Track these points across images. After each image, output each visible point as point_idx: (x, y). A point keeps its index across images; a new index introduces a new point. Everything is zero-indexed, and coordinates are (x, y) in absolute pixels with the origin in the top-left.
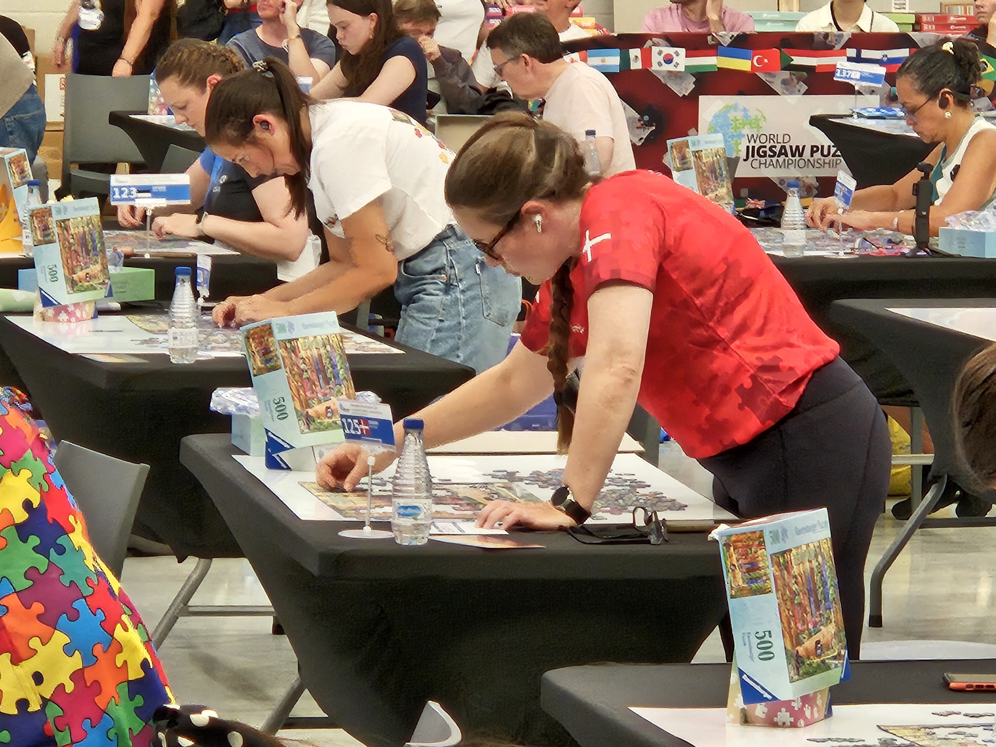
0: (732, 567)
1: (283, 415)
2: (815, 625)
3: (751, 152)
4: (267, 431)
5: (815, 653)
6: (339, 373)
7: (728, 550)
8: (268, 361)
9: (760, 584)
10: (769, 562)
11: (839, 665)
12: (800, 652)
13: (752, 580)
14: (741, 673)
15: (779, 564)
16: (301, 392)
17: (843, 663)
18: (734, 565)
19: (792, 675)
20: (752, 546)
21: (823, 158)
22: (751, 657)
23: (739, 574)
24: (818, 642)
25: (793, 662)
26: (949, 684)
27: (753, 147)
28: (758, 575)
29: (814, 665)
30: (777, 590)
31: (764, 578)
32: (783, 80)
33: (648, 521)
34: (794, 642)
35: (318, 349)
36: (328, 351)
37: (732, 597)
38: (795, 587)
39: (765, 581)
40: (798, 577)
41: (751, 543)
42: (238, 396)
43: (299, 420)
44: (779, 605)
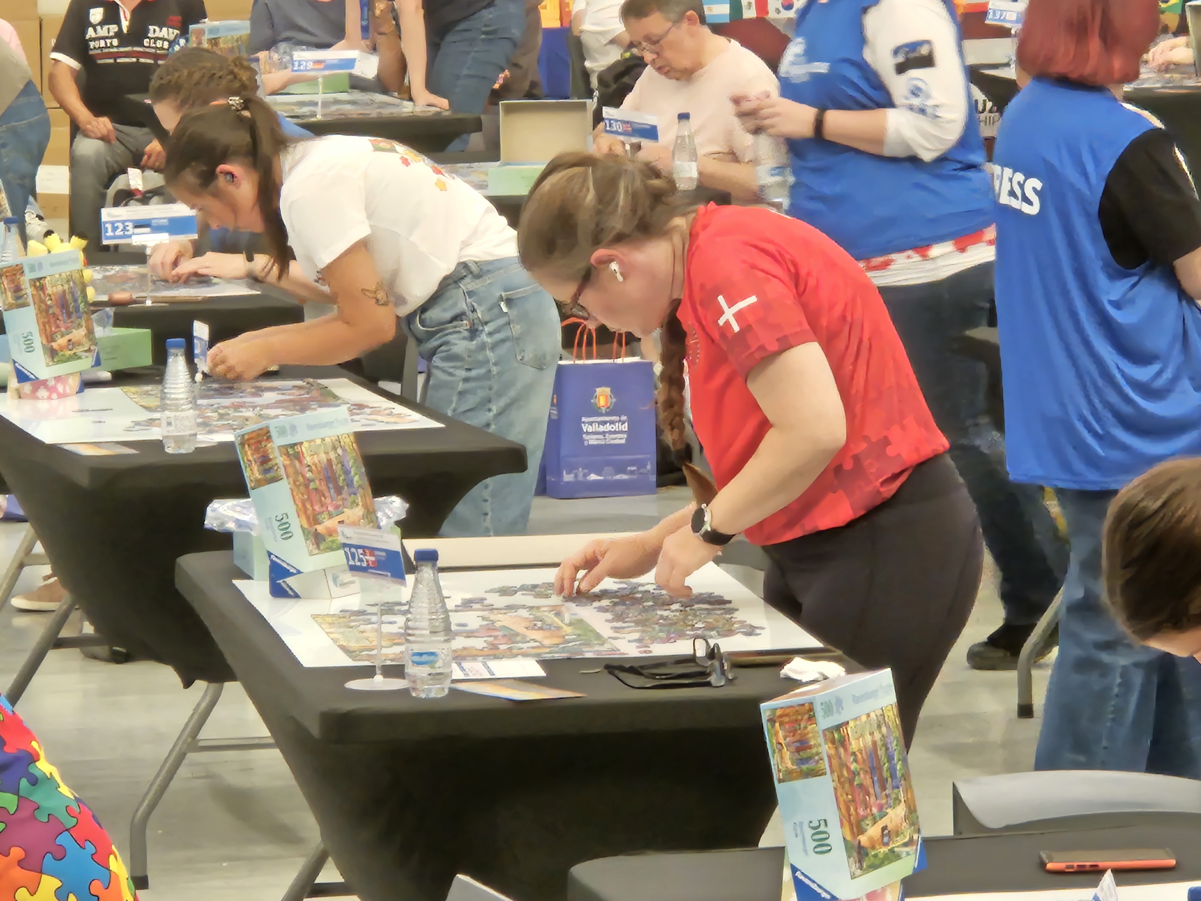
0: (780, 746)
1: (286, 533)
2: (880, 808)
4: (270, 554)
5: (880, 841)
6: (352, 481)
7: (773, 726)
8: (267, 471)
9: (811, 765)
10: (821, 740)
11: (911, 853)
12: (862, 844)
13: (802, 761)
14: (794, 869)
15: (833, 742)
16: (308, 506)
17: (917, 849)
18: (782, 744)
19: (853, 869)
20: (802, 719)
22: (805, 851)
23: (787, 754)
24: (884, 828)
25: (855, 854)
26: (1045, 865)
28: (810, 755)
29: (881, 856)
30: (832, 772)
31: (817, 758)
34: (855, 830)
35: (326, 453)
36: (339, 455)
37: (780, 781)
38: (853, 766)
39: (817, 762)
40: (858, 753)
41: (800, 717)
42: (238, 509)
43: (306, 540)
44: (835, 789)
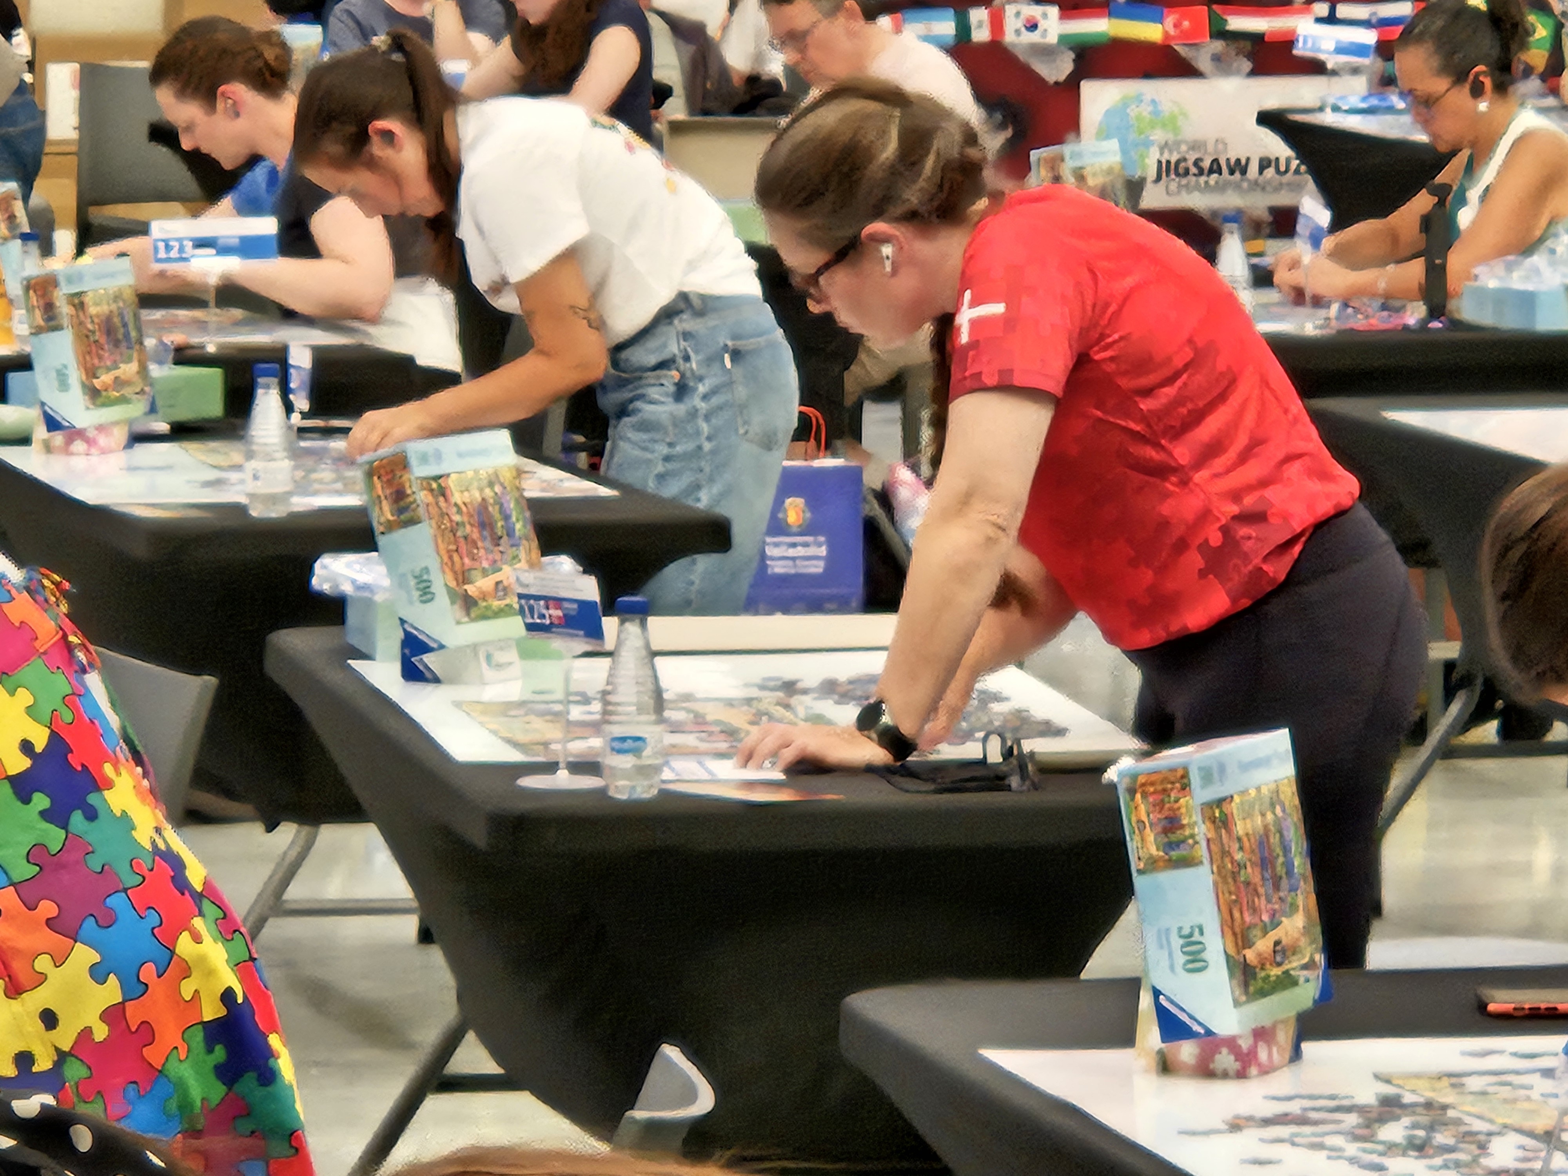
0: (1141, 825)
1: (426, 594)
2: (1273, 915)
3: (1165, 170)
4: (402, 621)
5: (1272, 959)
6: (513, 529)
7: (1133, 798)
9: (1182, 852)
10: (1197, 817)
11: (1311, 978)
12: (1249, 960)
13: (1171, 846)
14: (1157, 993)
15: (1213, 820)
16: (456, 559)
17: (1318, 975)
18: (1143, 822)
19: (1237, 993)
20: (1172, 789)
21: (1277, 177)
22: (1172, 968)
23: (1150, 836)
24: (1277, 943)
25: (1239, 974)
26: (1486, 1005)
27: (1168, 162)
28: (1182, 837)
29: (1272, 979)
30: (1211, 861)
31: (1191, 841)
32: (1213, 55)
33: (1008, 753)
34: (1240, 943)
35: (481, 490)
36: (496, 494)
37: (1139, 872)
38: (1238, 856)
39: (1192, 847)
40: (1245, 839)
41: (1169, 786)
42: (357, 567)
43: (453, 603)
44: (1216, 884)
